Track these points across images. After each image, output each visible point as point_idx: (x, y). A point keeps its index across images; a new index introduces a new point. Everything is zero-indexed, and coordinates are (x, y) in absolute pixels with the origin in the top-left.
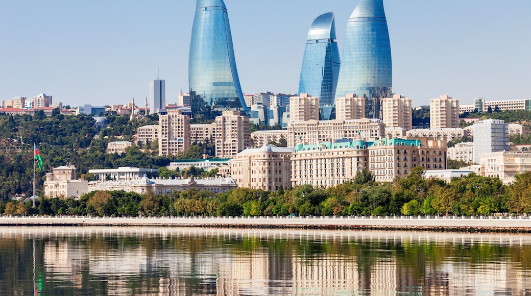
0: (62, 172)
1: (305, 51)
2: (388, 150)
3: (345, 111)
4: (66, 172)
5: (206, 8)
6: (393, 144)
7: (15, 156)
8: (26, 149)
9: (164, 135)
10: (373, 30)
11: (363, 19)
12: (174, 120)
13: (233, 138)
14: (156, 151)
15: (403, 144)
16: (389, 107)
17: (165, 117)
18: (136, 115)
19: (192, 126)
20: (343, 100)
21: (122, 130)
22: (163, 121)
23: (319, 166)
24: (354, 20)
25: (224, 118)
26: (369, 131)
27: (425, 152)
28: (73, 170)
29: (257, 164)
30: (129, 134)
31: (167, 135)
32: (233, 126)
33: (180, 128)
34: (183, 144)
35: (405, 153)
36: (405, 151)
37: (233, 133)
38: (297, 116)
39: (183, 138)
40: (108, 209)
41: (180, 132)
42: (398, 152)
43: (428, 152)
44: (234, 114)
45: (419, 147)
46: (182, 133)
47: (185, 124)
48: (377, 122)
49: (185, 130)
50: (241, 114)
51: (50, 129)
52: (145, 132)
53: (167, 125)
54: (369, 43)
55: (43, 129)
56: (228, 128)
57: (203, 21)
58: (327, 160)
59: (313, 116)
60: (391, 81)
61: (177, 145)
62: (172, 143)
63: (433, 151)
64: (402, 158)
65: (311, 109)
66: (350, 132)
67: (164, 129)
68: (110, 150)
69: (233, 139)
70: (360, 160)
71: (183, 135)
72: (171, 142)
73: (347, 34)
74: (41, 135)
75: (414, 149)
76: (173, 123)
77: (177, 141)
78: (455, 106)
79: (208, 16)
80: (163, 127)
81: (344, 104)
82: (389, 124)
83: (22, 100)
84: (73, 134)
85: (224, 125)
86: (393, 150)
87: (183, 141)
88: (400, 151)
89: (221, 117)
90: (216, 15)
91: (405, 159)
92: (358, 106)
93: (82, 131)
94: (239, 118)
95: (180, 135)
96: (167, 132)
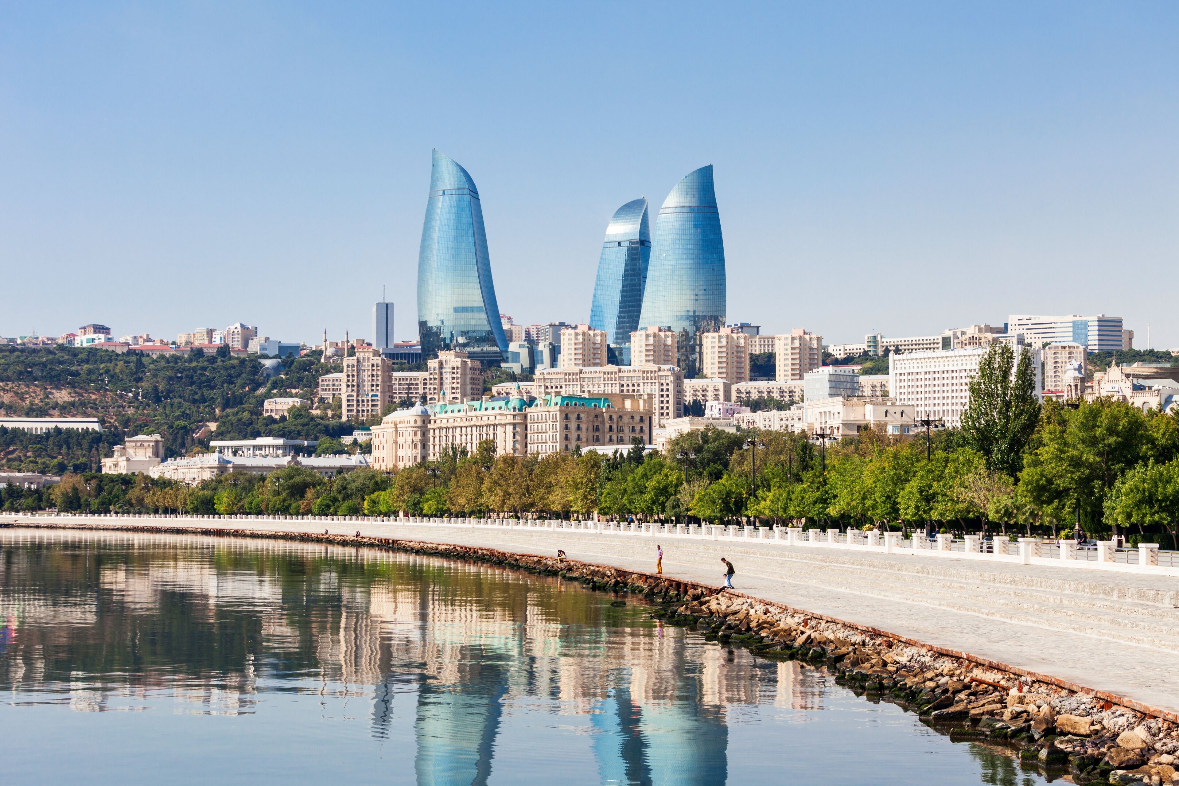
0: (139, 444)
1: (601, 259)
2: (551, 414)
3: (644, 353)
4: (146, 444)
5: (444, 192)
6: (559, 404)
7: (120, 418)
8: (141, 408)
9: (350, 389)
10: (696, 227)
11: (681, 210)
12: (366, 365)
13: (453, 393)
14: (338, 413)
15: (576, 404)
16: (713, 348)
17: (353, 360)
18: (330, 358)
19: (396, 375)
20: (641, 336)
21: (300, 380)
22: (348, 366)
23: (464, 437)
24: (667, 211)
25: (441, 363)
26: (657, 384)
27: (615, 417)
28: (157, 442)
29: (406, 434)
30: (310, 387)
31: (355, 388)
32: (454, 375)
33: (375, 378)
34: (379, 403)
35: (579, 418)
36: (579, 415)
37: (454, 386)
38: (571, 360)
39: (379, 393)
40: (71, 502)
41: (374, 383)
42: (567, 417)
43: (620, 417)
44: (456, 357)
45: (604, 410)
46: (377, 385)
47: (383, 372)
48: (670, 370)
49: (383, 381)
50: (469, 357)
51: (192, 377)
52: (330, 383)
53: (355, 373)
54: (690, 246)
55: (181, 378)
56: (447, 379)
57: (439, 211)
58: (474, 429)
59: (598, 361)
60: (725, 306)
61: (370, 403)
62: (363, 401)
63: (629, 416)
64: (573, 425)
65: (594, 349)
66: (628, 385)
67: (350, 378)
68: (267, 411)
69: (454, 396)
70: (518, 429)
71: (379, 388)
72: (360, 399)
73: (657, 233)
74: (176, 387)
75: (597, 411)
76: (364, 371)
77: (369, 398)
78: (815, 346)
79: (447, 204)
80: (348, 376)
81: (644, 343)
82: (712, 374)
83: (208, 333)
84: (225, 385)
85: (441, 373)
86: (558, 413)
87: (379, 398)
88: (570, 416)
89: (437, 360)
90: (458, 201)
91: (579, 428)
92: (665, 345)
93: (239, 382)
94: (464, 363)
95: (374, 388)
96: (355, 383)
